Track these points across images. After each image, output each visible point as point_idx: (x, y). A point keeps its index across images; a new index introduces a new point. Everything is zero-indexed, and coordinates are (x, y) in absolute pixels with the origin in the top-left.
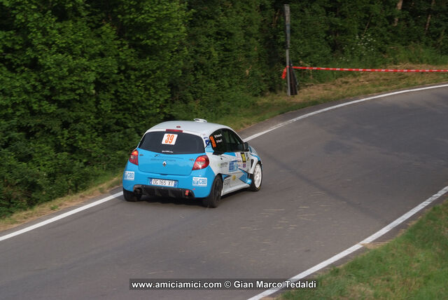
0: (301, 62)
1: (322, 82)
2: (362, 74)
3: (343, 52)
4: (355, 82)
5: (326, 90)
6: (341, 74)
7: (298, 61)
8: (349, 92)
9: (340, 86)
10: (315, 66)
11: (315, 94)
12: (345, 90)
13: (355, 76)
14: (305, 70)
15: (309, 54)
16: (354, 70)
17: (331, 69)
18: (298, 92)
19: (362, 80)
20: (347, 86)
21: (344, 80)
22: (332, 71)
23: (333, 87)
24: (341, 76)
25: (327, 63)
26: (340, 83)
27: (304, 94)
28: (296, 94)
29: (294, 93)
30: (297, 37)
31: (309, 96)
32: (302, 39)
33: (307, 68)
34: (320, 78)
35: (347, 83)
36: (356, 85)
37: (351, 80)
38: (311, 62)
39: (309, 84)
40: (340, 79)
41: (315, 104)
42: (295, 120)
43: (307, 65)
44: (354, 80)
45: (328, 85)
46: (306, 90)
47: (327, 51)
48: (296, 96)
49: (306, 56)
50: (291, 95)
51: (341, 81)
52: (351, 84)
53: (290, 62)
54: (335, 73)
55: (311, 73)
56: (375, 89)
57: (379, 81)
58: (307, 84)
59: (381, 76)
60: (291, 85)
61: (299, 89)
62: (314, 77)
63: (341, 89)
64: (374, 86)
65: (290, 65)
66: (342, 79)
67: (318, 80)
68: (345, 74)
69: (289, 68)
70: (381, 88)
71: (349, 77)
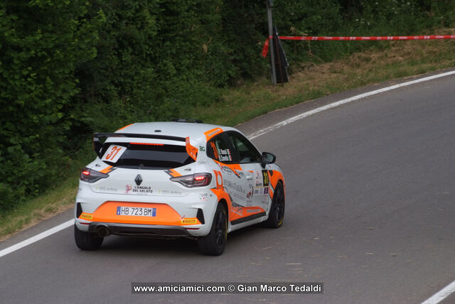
0: (292, 28)
1: (326, 60)
2: (393, 45)
3: (360, 9)
4: (381, 58)
5: (335, 72)
6: (358, 47)
7: (287, 28)
8: (372, 75)
9: (358, 66)
10: (315, 34)
11: (317, 80)
12: (365, 72)
13: (381, 48)
14: (300, 41)
15: (305, 15)
16: (379, 38)
17: (341, 38)
18: (288, 77)
19: (393, 54)
20: (369, 65)
21: (363, 55)
22: (343, 41)
23: (346, 68)
24: (358, 49)
25: (335, 30)
26: (357, 60)
27: (299, 81)
28: (286, 80)
29: (282, 79)
31: (307, 84)
33: (303, 38)
34: (324, 54)
35: (368, 60)
36: (383, 62)
37: (374, 56)
38: (310, 28)
39: (308, 64)
40: (357, 54)
41: (318, 97)
42: (284, 123)
43: (302, 33)
44: (380, 54)
45: (338, 65)
46: (301, 74)
48: (285, 84)
49: (300, 19)
50: (278, 82)
51: (359, 57)
52: (374, 62)
53: (274, 29)
54: (348, 45)
55: (309, 46)
56: (415, 68)
57: (422, 55)
58: (303, 65)
59: (423, 46)
60: (277, 65)
61: (291, 72)
62: (314, 52)
63: (358, 71)
64: (413, 63)
65: (274, 35)
66: (360, 54)
67: (320, 57)
68: (364, 45)
69: (274, 39)
70: (424, 66)
71: (372, 51)
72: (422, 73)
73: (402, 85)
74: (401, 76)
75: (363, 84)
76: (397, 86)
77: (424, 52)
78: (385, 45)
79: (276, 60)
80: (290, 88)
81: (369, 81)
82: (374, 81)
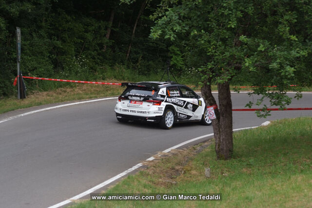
0: (29, 74)
1: (45, 90)
2: (78, 86)
3: (63, 68)
4: (72, 91)
5: (49, 96)
6: (61, 85)
7: (27, 73)
8: (67, 98)
9: (60, 94)
10: (40, 76)
11: (40, 99)
12: (64, 96)
13: (72, 87)
14: (32, 79)
15: (36, 68)
16: (71, 81)
17: (53, 79)
19: (77, 90)
20: (66, 94)
21: (63, 89)
22: (54, 81)
23: (54, 94)
24: (61, 86)
25: (50, 76)
27: (31, 98)
28: (25, 98)
29: (23, 96)
30: (26, 54)
31: (35, 100)
32: (30, 57)
34: (44, 87)
35: (65, 92)
36: (72, 93)
37: (68, 90)
38: (37, 74)
39: (36, 91)
40: (60, 89)
41: (40, 105)
42: (22, 115)
44: (71, 89)
45: (51, 93)
46: (32, 96)
47: (51, 67)
49: (33, 70)
50: (21, 98)
51: (61, 90)
52: (68, 93)
53: (20, 72)
54: (56, 84)
55: (37, 83)
56: (88, 96)
57: (91, 91)
58: (34, 92)
59: (92, 87)
60: (21, 90)
61: (27, 95)
62: (39, 86)
63: (61, 96)
64: (87, 94)
65: (20, 75)
66: (61, 89)
67: (42, 88)
68: (64, 85)
69: (20, 77)
70: (92, 96)
71: (67, 88)
72: (91, 98)
73: (81, 103)
74: (80, 99)
75: (62, 101)
76: (78, 103)
77: (92, 90)
78: (74, 85)
79: (20, 87)
80: (26, 101)
81: (65, 100)
82: (67, 100)
